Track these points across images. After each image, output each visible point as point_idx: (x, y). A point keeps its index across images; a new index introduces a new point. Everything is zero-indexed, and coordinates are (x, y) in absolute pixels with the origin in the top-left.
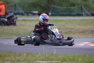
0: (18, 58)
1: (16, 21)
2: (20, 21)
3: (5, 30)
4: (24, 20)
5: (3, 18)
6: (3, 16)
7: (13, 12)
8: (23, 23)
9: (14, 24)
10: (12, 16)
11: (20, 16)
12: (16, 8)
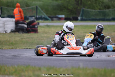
1: (37, 28)
2: (43, 27)
3: (24, 38)
4: (48, 26)
6: (21, 22)
7: (34, 16)
8: (47, 30)
9: (35, 31)
10: (33, 21)
11: (42, 21)
12: (38, 11)
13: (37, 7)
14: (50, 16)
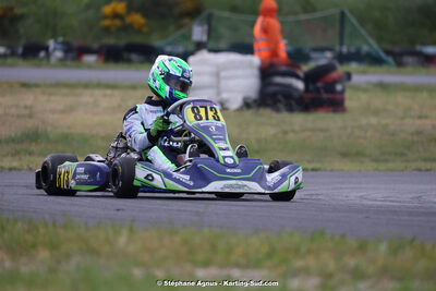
0: (351, 262)
1: (343, 92)
2: (365, 90)
3: (293, 131)
4: (383, 86)
5: (284, 74)
6: (283, 68)
7: (330, 50)
8: (379, 100)
9: (336, 105)
10: (328, 69)
11: (362, 67)
12: (347, 30)
13: (343, 14)
14: (389, 47)
